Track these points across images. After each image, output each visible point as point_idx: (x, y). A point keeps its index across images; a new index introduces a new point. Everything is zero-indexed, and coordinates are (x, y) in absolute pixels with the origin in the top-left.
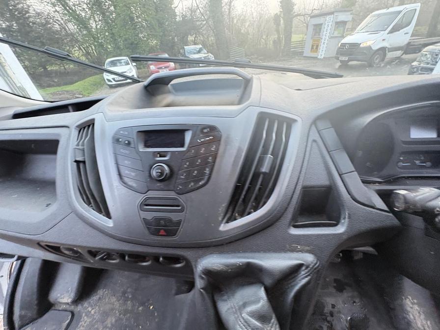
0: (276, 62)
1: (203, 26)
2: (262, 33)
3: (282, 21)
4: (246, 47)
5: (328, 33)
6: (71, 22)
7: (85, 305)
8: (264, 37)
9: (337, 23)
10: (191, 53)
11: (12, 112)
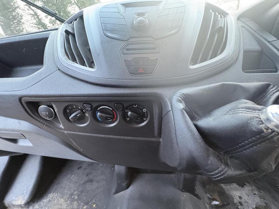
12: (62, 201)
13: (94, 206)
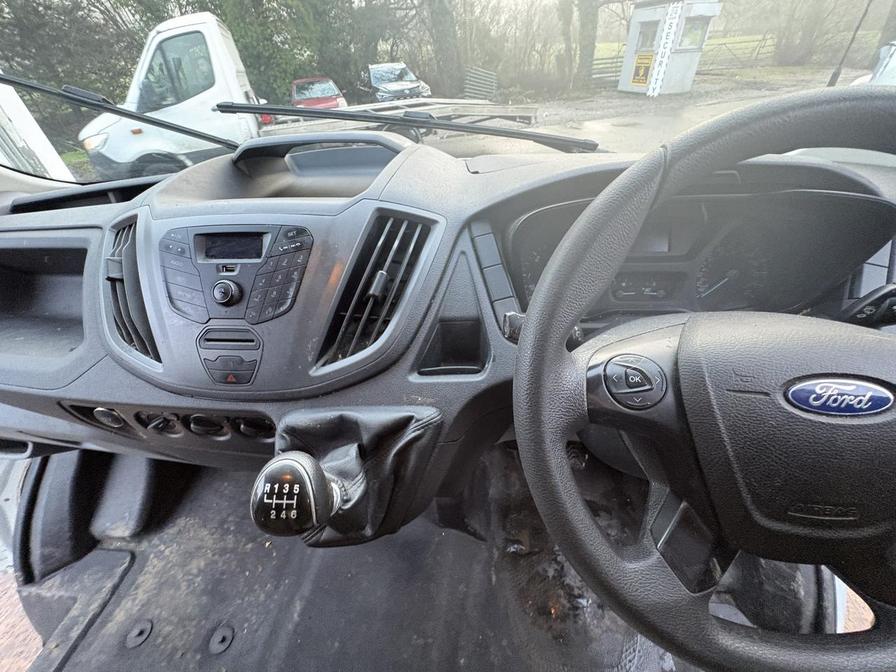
0: (562, 102)
1: (411, 20)
2: (533, 36)
3: (576, 14)
4: (500, 68)
5: (670, 41)
6: (127, 6)
7: (153, 542)
8: (539, 46)
9: (689, 20)
10: (382, 79)
11: (8, 202)
12: (204, 533)
13: (267, 544)
